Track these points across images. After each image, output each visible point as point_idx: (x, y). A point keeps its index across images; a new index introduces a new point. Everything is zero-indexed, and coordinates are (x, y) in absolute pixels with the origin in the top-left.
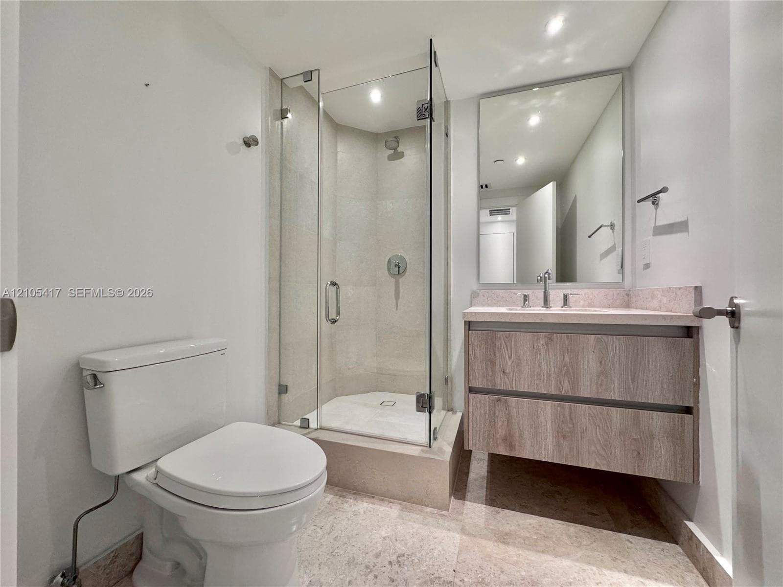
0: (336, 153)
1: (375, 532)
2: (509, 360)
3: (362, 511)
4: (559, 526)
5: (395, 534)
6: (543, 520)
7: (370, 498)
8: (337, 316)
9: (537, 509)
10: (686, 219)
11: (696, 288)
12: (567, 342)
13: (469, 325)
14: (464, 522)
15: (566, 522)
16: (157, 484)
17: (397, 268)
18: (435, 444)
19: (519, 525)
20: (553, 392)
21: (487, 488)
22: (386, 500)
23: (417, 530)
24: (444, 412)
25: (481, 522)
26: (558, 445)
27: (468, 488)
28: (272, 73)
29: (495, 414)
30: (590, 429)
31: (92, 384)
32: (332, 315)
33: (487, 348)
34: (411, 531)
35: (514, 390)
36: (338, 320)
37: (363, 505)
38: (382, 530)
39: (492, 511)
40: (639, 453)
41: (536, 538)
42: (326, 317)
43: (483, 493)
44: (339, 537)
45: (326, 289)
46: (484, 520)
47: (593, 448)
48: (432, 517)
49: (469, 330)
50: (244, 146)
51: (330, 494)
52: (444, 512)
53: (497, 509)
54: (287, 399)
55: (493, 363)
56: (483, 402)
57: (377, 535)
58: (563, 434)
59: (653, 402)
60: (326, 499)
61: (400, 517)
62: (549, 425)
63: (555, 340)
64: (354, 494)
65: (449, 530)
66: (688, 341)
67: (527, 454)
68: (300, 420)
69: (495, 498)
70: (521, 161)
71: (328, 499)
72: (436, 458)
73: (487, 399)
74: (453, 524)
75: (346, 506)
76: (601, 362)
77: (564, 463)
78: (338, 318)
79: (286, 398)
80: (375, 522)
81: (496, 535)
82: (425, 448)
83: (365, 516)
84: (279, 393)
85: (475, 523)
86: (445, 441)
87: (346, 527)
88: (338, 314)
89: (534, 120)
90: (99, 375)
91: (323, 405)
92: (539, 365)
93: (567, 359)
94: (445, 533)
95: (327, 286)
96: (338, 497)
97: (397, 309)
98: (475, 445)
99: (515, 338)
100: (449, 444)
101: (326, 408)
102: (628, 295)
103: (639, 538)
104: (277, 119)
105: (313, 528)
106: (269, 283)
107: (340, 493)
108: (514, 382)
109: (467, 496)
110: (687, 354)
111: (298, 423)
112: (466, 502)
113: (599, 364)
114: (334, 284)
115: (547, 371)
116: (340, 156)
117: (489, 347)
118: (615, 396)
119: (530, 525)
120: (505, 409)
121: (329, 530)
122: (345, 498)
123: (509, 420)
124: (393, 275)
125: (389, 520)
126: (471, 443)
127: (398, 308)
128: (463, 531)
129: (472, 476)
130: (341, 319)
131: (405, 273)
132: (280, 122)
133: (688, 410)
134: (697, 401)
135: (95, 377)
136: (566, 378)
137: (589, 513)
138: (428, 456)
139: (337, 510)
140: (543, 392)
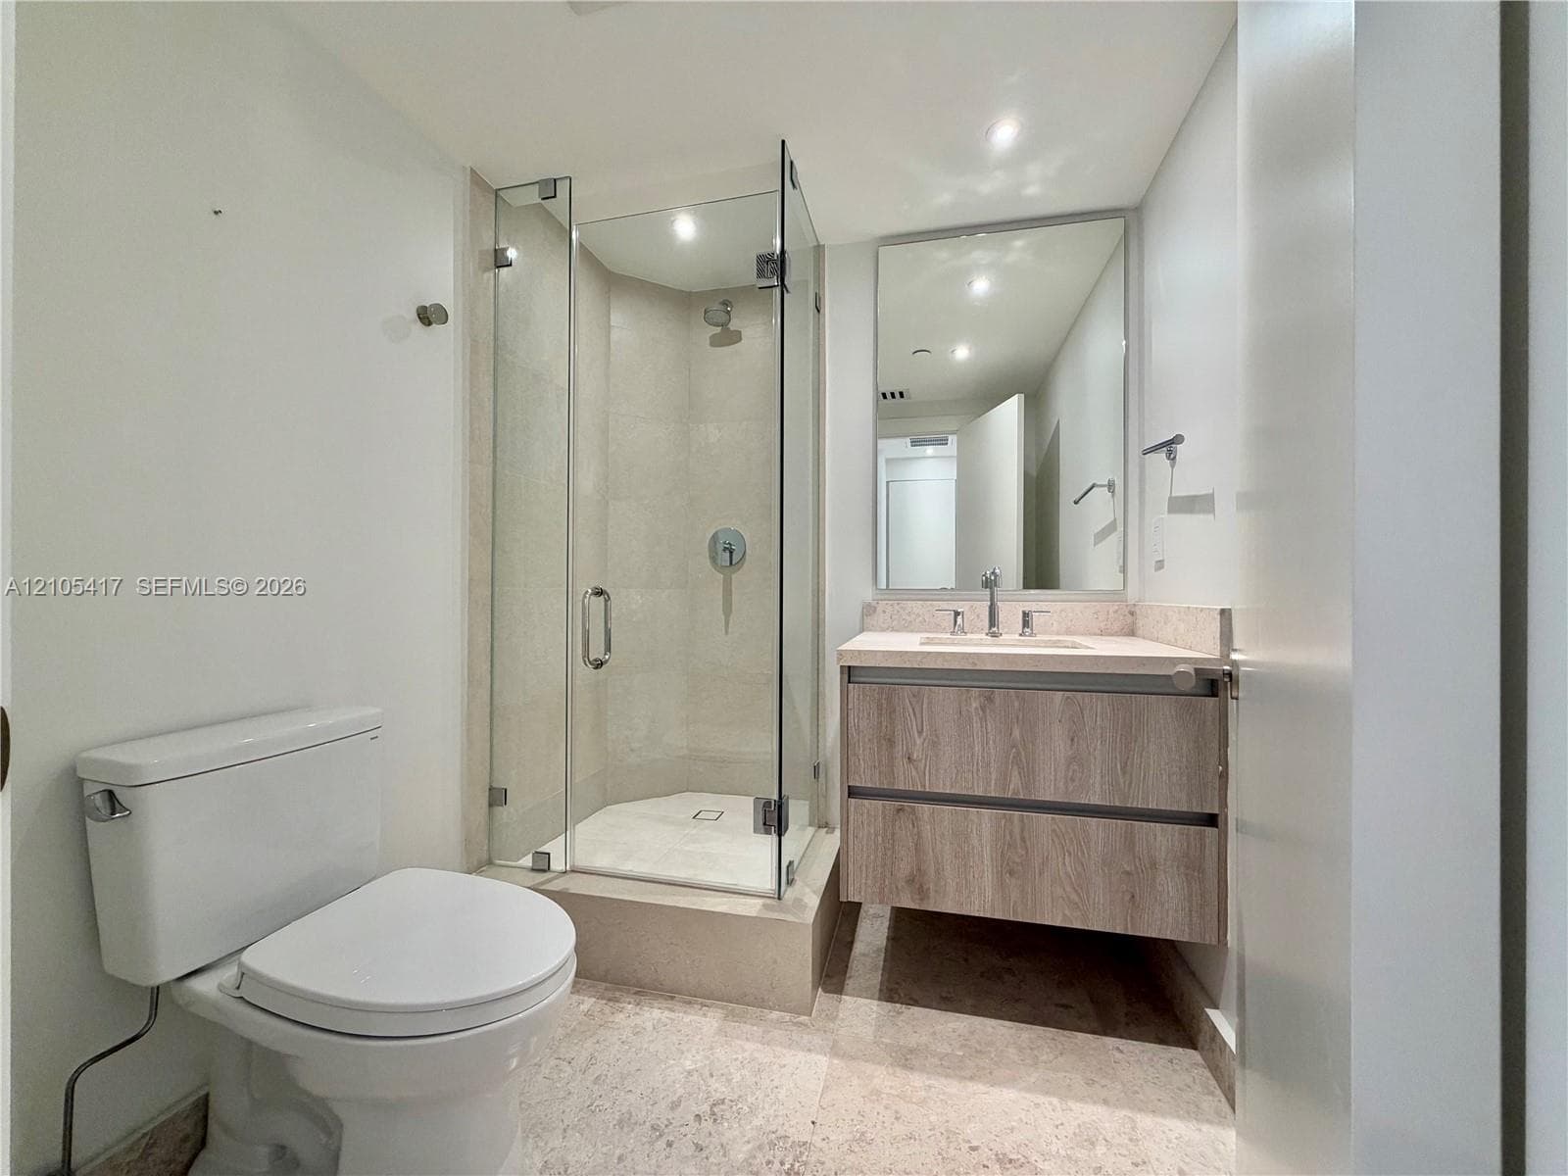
0: (608, 328)
1: (672, 1062)
2: (920, 737)
3: (649, 1025)
4: (1004, 1030)
5: (710, 1064)
6: (977, 1022)
7: (666, 1000)
8: (605, 654)
9: (969, 1002)
10: (1211, 491)
11: (1223, 612)
12: (1016, 704)
13: (850, 673)
14: (837, 1035)
15: (1016, 1024)
16: (241, 998)
17: (728, 554)
18: (789, 894)
19: (934, 1033)
20: (993, 793)
21: (883, 970)
22: (696, 1003)
23: (751, 1054)
24: (811, 830)
25: (867, 1032)
26: (1001, 885)
27: (849, 970)
28: (476, 179)
29: (893, 834)
30: (1055, 856)
31: (105, 811)
32: (597, 652)
33: (880, 715)
34: (740, 1057)
35: (928, 790)
36: (607, 661)
37: (654, 1014)
38: (686, 1058)
39: (890, 1011)
40: (1133, 897)
41: (961, 1053)
42: (584, 657)
43: (876, 979)
44: (603, 1077)
45: (583, 601)
46: (873, 1028)
47: (1059, 891)
48: (781, 1029)
49: (849, 682)
50: (419, 323)
51: (590, 997)
52: (803, 1018)
53: (898, 1005)
54: (505, 813)
55: (891, 742)
56: (873, 813)
57: (677, 1069)
58: (1012, 867)
59: (1155, 807)
60: (582, 1007)
61: (720, 1031)
62: (987, 852)
63: (997, 701)
64: (636, 993)
65: (809, 1050)
66: (1211, 701)
67: (949, 906)
68: (531, 855)
69: (896, 986)
70: (962, 353)
71: (584, 1007)
72: (789, 920)
73: (881, 808)
74: (817, 1040)
75: (620, 1017)
76: (1072, 740)
77: (1012, 919)
78: (607, 657)
79: (502, 813)
80: (674, 1044)
81: (893, 1054)
82: (769, 901)
83: (655, 1034)
84: (491, 805)
85: (857, 1034)
86: (808, 886)
87: (618, 1057)
88: (608, 649)
89: (981, 286)
90: (117, 792)
91: (577, 823)
92: (969, 746)
93: (1017, 733)
94: (801, 1056)
95: (585, 597)
96: (604, 1002)
97: (727, 632)
98: (860, 892)
99: (928, 698)
100: (814, 892)
101: (585, 830)
102: (1132, 614)
103: (1134, 1042)
104: (486, 270)
105: (553, 1062)
106: (470, 592)
107: (610, 995)
108: (927, 778)
109: (846, 987)
110: (1209, 723)
111: (527, 861)
112: (843, 997)
113: (1070, 742)
114: (599, 592)
115: (983, 757)
116: (615, 335)
117: (884, 712)
118: (1095, 800)
119: (954, 1032)
120: (911, 826)
121: (584, 1065)
122: (618, 1001)
123: (918, 847)
124: (720, 569)
125: (701, 1039)
126: (851, 889)
127: (730, 630)
128: (835, 1051)
129: (859, 947)
130: (614, 659)
131: (743, 564)
132: (492, 275)
133: (1211, 820)
134: (1224, 804)
135: (111, 795)
136: (1015, 767)
137: (1057, 1005)
138: (776, 916)
139: (601, 1026)
140: (976, 793)
